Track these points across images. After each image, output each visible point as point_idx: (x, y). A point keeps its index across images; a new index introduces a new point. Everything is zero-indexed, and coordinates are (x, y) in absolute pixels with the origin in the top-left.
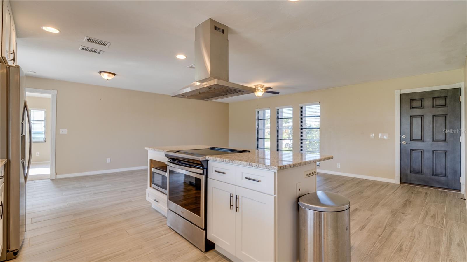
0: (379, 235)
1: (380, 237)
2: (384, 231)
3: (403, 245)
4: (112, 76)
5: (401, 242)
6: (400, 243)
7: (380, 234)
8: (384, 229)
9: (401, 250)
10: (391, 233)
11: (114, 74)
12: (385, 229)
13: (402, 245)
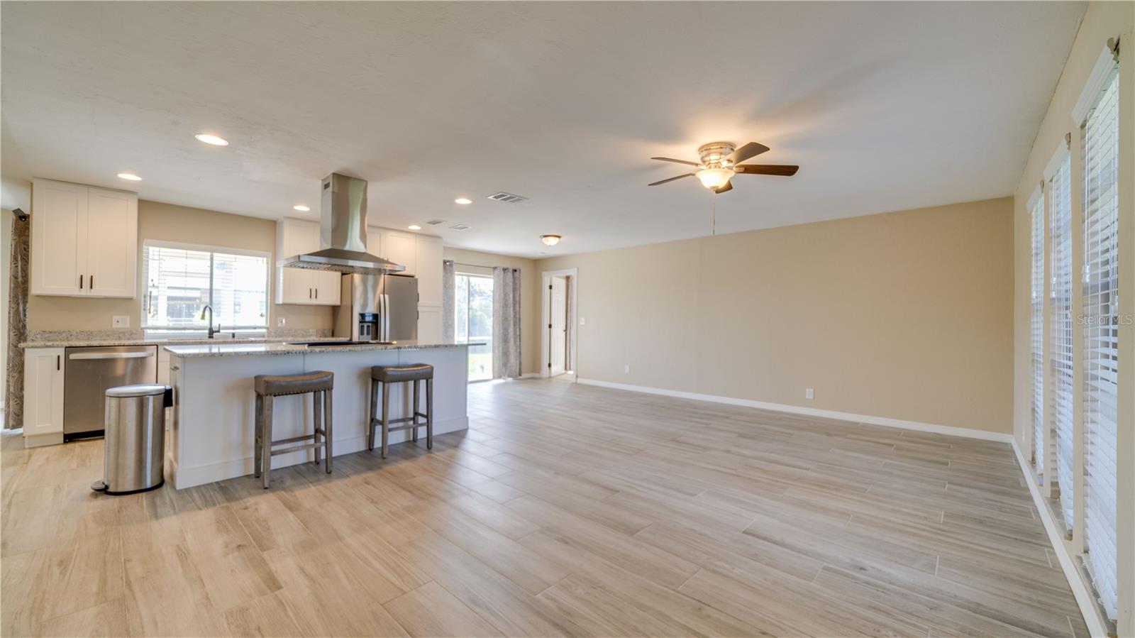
0: (128, 561)
1: (125, 560)
2: (127, 577)
3: (61, 573)
4: (557, 239)
5: (66, 578)
6: (68, 574)
7: (129, 565)
8: (130, 581)
9: (61, 563)
10: (104, 582)
11: (559, 237)
12: (129, 584)
13: (63, 573)
